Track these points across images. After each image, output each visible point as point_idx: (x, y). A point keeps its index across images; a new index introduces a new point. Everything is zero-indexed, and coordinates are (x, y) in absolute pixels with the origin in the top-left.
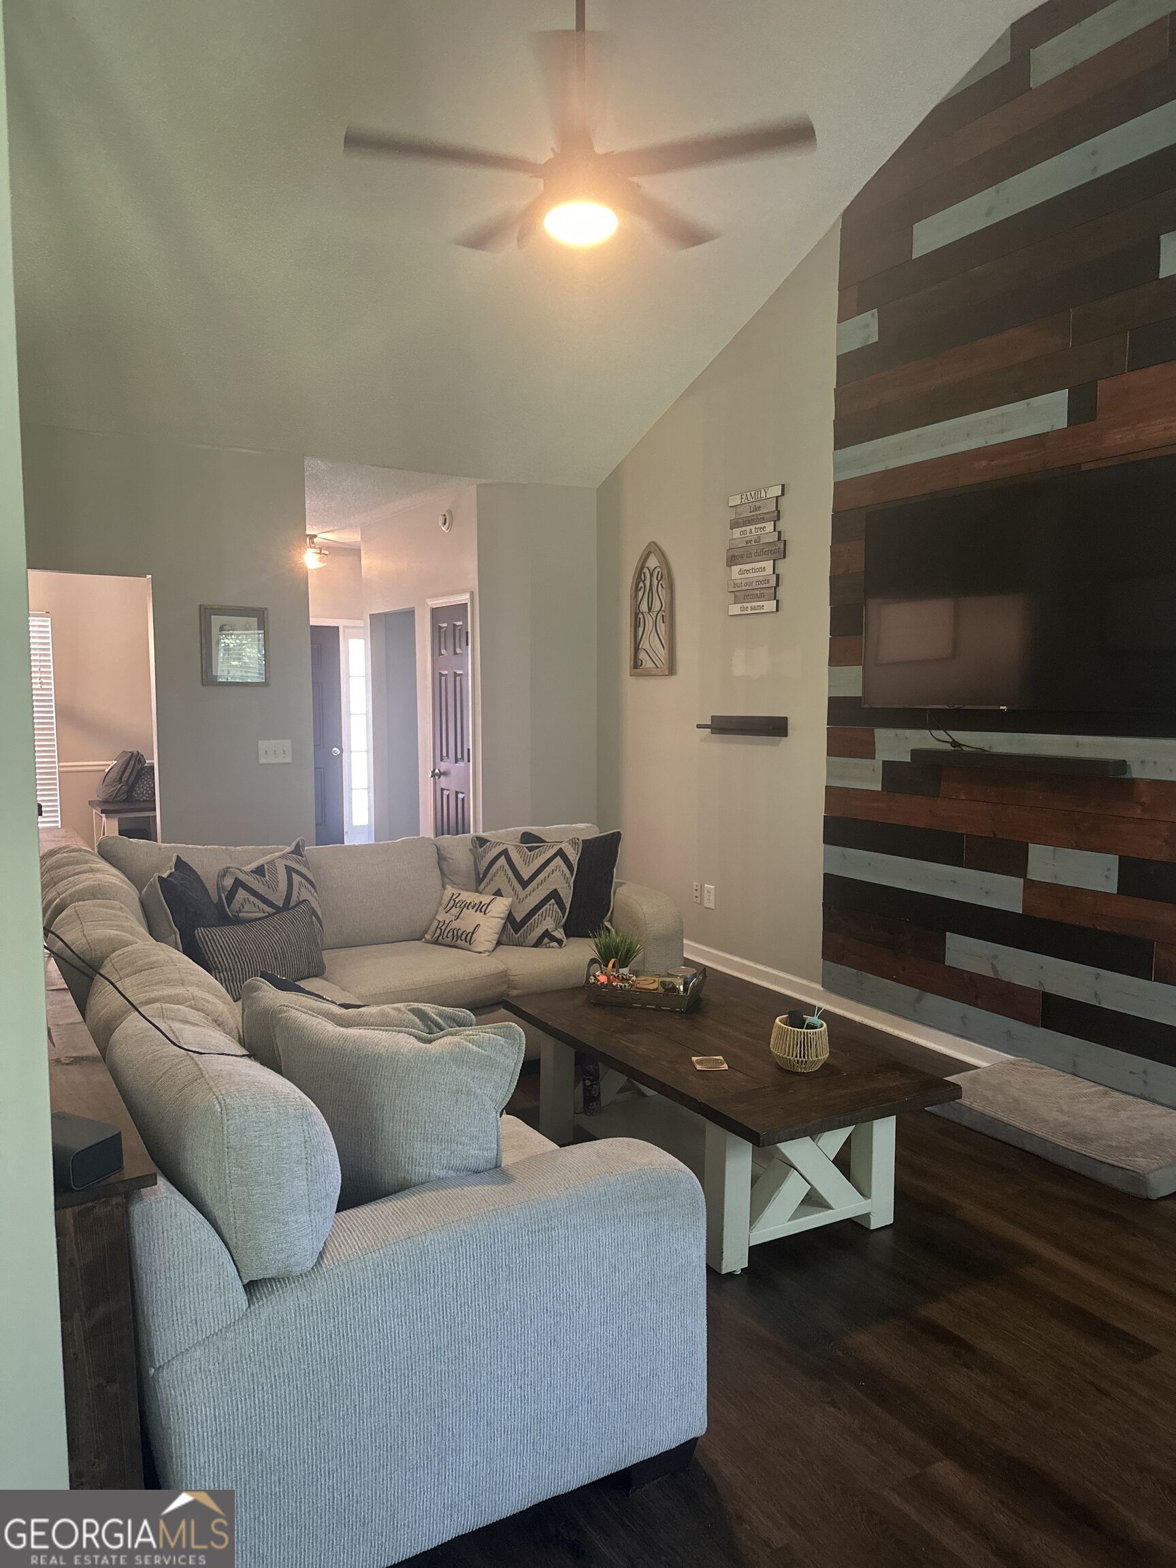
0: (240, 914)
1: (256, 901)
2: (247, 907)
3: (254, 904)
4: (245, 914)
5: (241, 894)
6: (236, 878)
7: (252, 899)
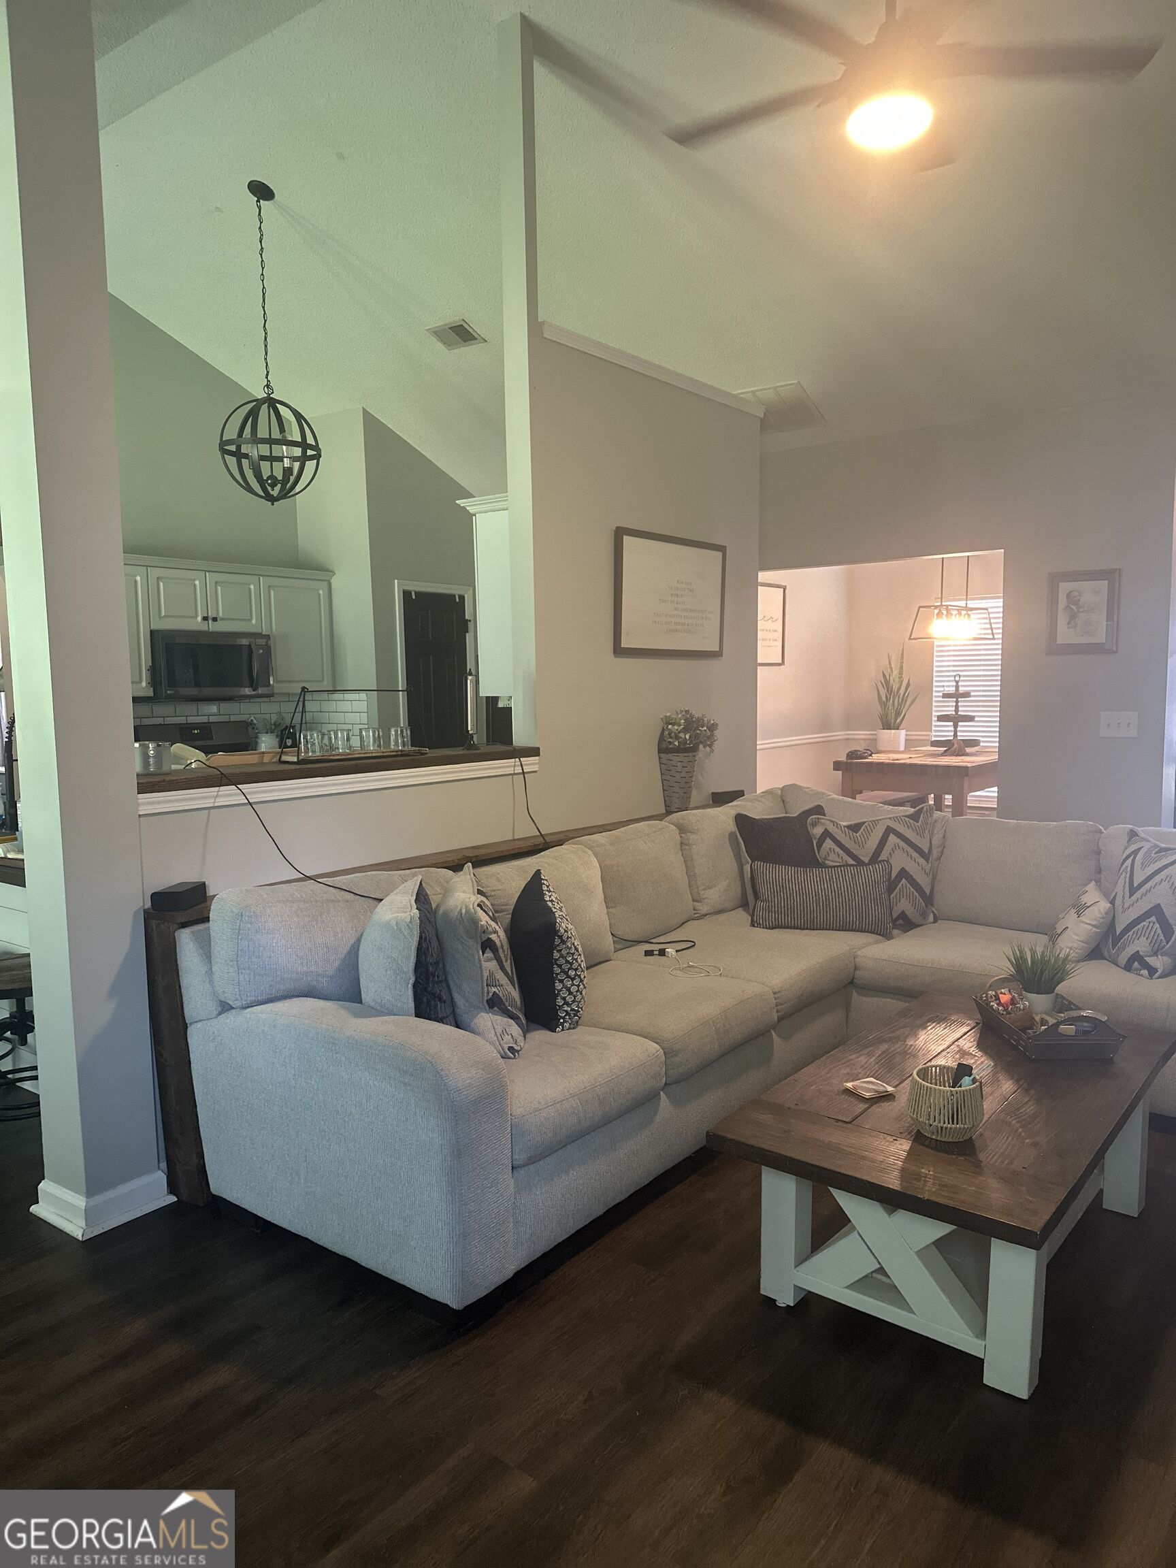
0: (827, 862)
1: (841, 852)
2: (832, 856)
3: (839, 855)
4: (829, 862)
5: (828, 843)
6: (826, 829)
7: (838, 850)
